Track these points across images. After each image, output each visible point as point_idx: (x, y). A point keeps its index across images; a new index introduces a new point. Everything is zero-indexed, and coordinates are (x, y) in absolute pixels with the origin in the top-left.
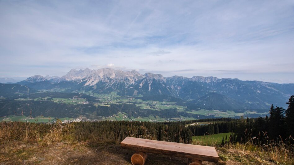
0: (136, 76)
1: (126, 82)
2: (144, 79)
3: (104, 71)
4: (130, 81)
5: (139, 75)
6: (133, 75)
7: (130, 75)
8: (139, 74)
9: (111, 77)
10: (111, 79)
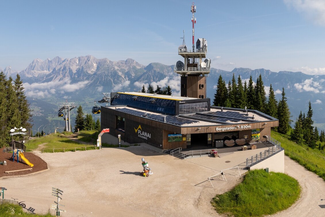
0: (133, 68)
1: (114, 80)
2: (144, 74)
3: (79, 60)
4: (120, 79)
5: (138, 67)
6: (127, 68)
7: (123, 68)
8: (139, 65)
9: (89, 72)
10: (89, 75)
